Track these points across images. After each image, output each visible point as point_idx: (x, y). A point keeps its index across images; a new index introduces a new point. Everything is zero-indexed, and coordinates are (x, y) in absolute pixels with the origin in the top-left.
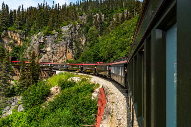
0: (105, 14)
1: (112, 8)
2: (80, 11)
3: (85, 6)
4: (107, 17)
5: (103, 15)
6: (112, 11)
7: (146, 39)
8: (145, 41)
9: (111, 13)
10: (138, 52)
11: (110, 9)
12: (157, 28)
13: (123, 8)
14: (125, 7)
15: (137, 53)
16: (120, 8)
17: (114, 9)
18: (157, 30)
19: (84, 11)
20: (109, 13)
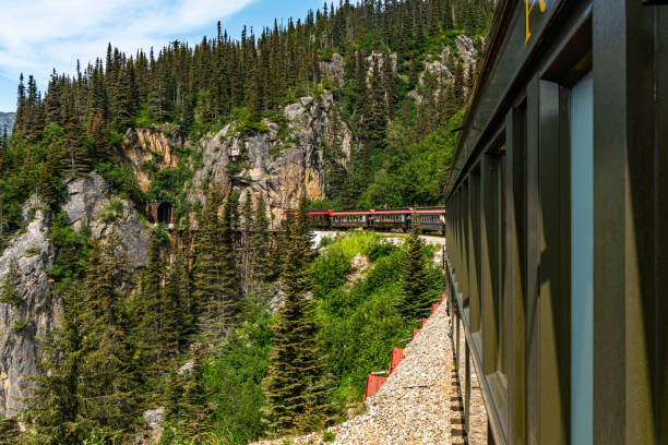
0: (400, 51)
1: (420, 32)
2: (323, 45)
3: (336, 30)
4: (407, 59)
5: (394, 56)
6: (421, 39)
7: (511, 111)
8: (509, 115)
9: (417, 47)
10: (487, 153)
11: (414, 34)
12: (545, 77)
13: (452, 27)
14: (458, 22)
15: (482, 158)
16: (444, 28)
17: (426, 34)
18: (543, 83)
19: (336, 45)
20: (411, 49)
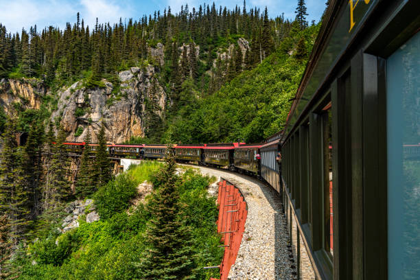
0: (202, 44)
1: (215, 34)
2: (152, 38)
3: (160, 28)
4: (206, 50)
5: (198, 47)
6: (216, 38)
9: (213, 43)
11: (212, 35)
13: (236, 33)
14: (240, 30)
16: (231, 33)
17: (219, 35)
19: (159, 37)
20: (209, 44)
